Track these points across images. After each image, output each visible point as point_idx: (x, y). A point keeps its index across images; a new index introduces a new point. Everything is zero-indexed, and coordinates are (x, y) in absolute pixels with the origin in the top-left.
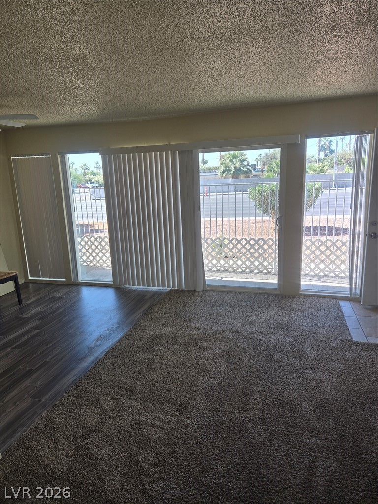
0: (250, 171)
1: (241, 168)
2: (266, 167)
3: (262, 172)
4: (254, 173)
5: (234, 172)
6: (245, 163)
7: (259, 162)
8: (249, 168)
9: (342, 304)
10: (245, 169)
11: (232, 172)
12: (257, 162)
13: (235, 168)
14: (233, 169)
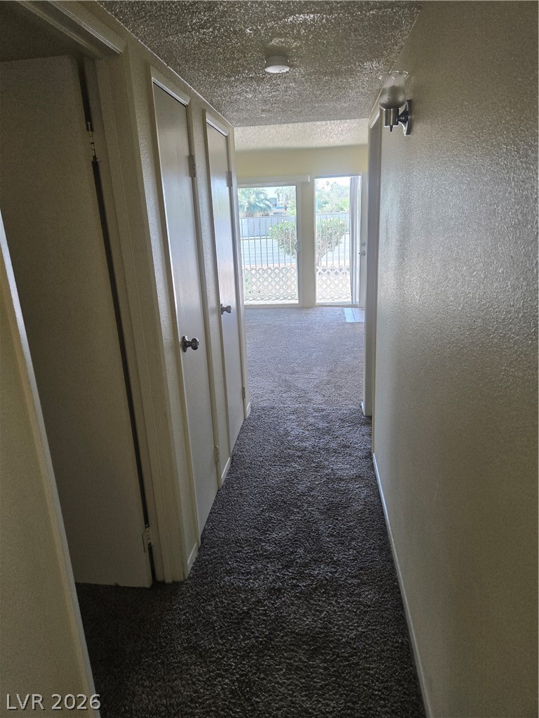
0: (270, 207)
1: (257, 203)
2: (289, 202)
3: (286, 210)
4: (275, 210)
5: (248, 208)
6: (262, 197)
7: (281, 195)
8: (267, 203)
9: (346, 310)
10: (262, 205)
11: (245, 209)
12: (278, 194)
13: (250, 203)
14: (247, 204)
